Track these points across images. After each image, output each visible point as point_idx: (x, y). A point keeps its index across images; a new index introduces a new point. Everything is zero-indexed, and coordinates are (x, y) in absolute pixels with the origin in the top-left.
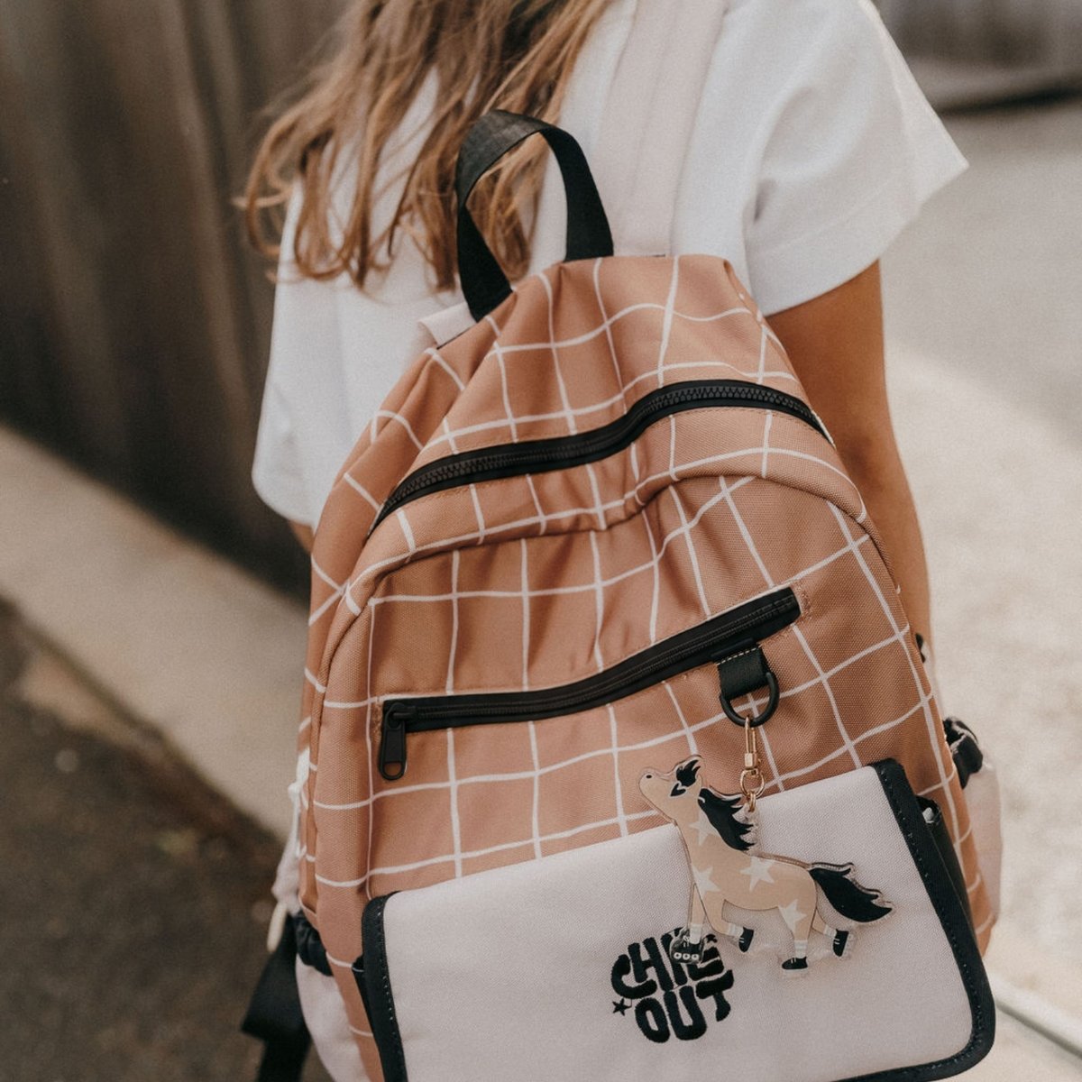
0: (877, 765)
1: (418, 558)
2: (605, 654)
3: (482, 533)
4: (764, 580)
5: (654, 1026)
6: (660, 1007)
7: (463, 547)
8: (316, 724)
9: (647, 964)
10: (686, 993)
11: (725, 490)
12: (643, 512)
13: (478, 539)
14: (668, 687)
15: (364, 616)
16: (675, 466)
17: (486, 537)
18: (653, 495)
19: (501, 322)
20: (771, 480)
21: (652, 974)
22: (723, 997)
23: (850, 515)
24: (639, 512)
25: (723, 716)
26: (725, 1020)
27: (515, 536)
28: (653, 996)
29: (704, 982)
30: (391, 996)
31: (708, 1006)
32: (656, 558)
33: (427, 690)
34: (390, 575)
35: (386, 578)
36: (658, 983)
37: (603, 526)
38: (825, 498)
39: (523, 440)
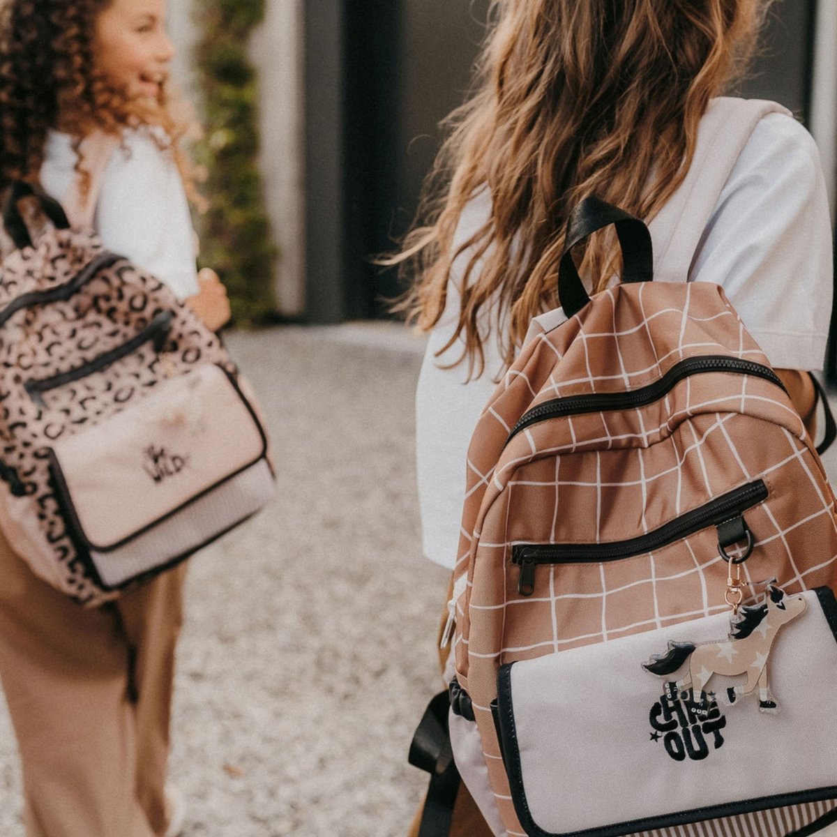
0: (817, 590)
1: (537, 459)
2: (648, 523)
3: (574, 445)
4: (744, 474)
5: (675, 750)
6: (680, 737)
7: (564, 453)
8: (471, 557)
9: (672, 709)
10: (696, 729)
11: (720, 421)
12: (672, 437)
13: (572, 448)
14: (687, 541)
15: (505, 492)
16: (690, 406)
17: (577, 447)
18: (676, 425)
19: (583, 318)
20: (746, 414)
21: (675, 716)
22: (719, 733)
23: (796, 436)
24: (669, 436)
25: (720, 558)
26: (721, 748)
27: (593, 449)
28: (675, 730)
29: (707, 723)
30: (513, 723)
31: (709, 738)
32: (680, 464)
33: (540, 540)
34: (519, 469)
35: (517, 471)
36: (678, 722)
37: (646, 445)
38: (780, 425)
39: (599, 392)
